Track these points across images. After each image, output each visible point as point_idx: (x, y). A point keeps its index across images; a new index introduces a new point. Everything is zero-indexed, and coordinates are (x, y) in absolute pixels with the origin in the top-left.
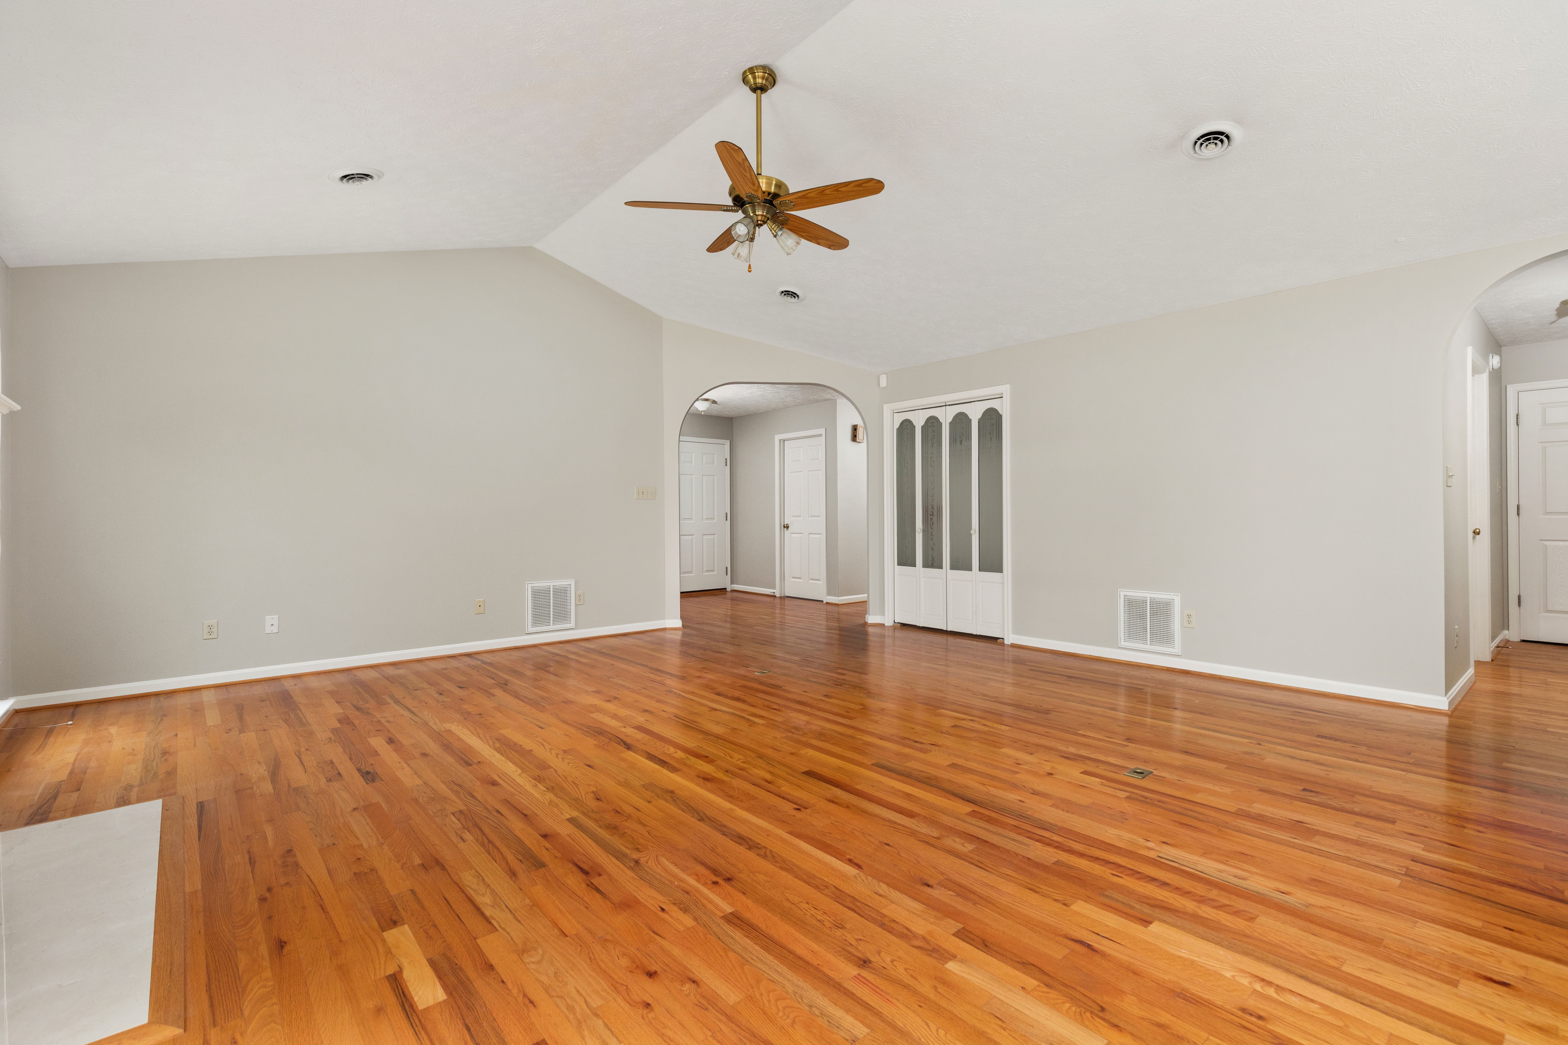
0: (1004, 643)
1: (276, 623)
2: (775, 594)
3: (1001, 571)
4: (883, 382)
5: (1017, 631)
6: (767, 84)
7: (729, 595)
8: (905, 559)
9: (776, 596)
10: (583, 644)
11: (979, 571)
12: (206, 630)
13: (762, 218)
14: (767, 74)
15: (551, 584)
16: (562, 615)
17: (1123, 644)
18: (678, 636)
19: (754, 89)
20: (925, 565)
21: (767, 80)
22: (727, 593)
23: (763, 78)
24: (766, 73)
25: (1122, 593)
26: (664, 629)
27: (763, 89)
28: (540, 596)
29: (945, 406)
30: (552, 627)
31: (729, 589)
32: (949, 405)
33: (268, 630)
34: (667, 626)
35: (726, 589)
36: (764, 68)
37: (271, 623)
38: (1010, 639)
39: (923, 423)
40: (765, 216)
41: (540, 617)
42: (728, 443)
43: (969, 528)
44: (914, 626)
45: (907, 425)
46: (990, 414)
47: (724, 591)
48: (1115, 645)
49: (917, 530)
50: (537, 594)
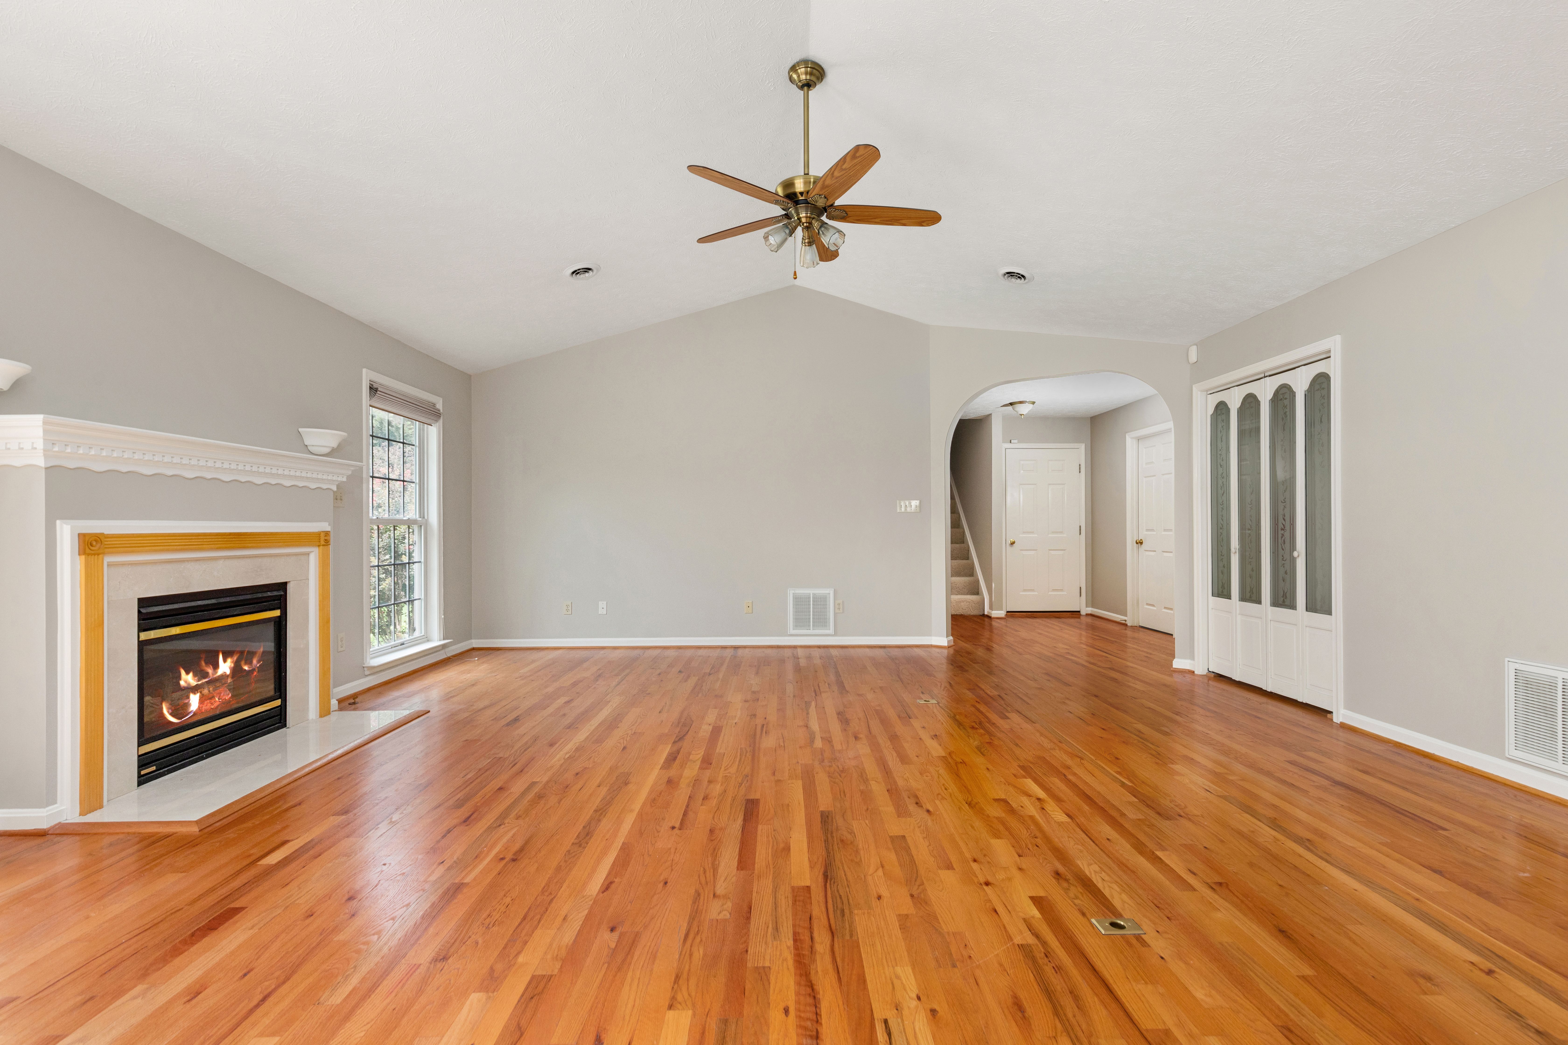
0: (1332, 720)
1: (605, 607)
2: (1126, 623)
3: (1330, 613)
4: (1193, 357)
5: (1350, 705)
6: (813, 78)
7: (1083, 619)
8: (1221, 590)
9: (1126, 625)
11: (1307, 611)
13: (806, 220)
14: (810, 67)
15: (811, 592)
16: (821, 621)
17: (1514, 753)
18: (945, 653)
19: (801, 88)
20: (1243, 599)
21: (811, 74)
22: (1082, 618)
23: (806, 73)
24: (808, 67)
26: (927, 646)
27: (807, 86)
28: (800, 602)
29: (1265, 377)
30: (812, 631)
31: (1083, 613)
32: (1270, 376)
33: (600, 611)
34: (934, 643)
35: (1079, 612)
36: (805, 62)
37: (602, 607)
38: (1340, 716)
39: (1238, 405)
40: (810, 217)
41: (801, 621)
42: (1083, 446)
43: (1293, 547)
44: (1230, 679)
45: (1222, 409)
46: (1321, 383)
47: (1076, 614)
48: (1501, 754)
49: (1233, 550)
50: (798, 600)
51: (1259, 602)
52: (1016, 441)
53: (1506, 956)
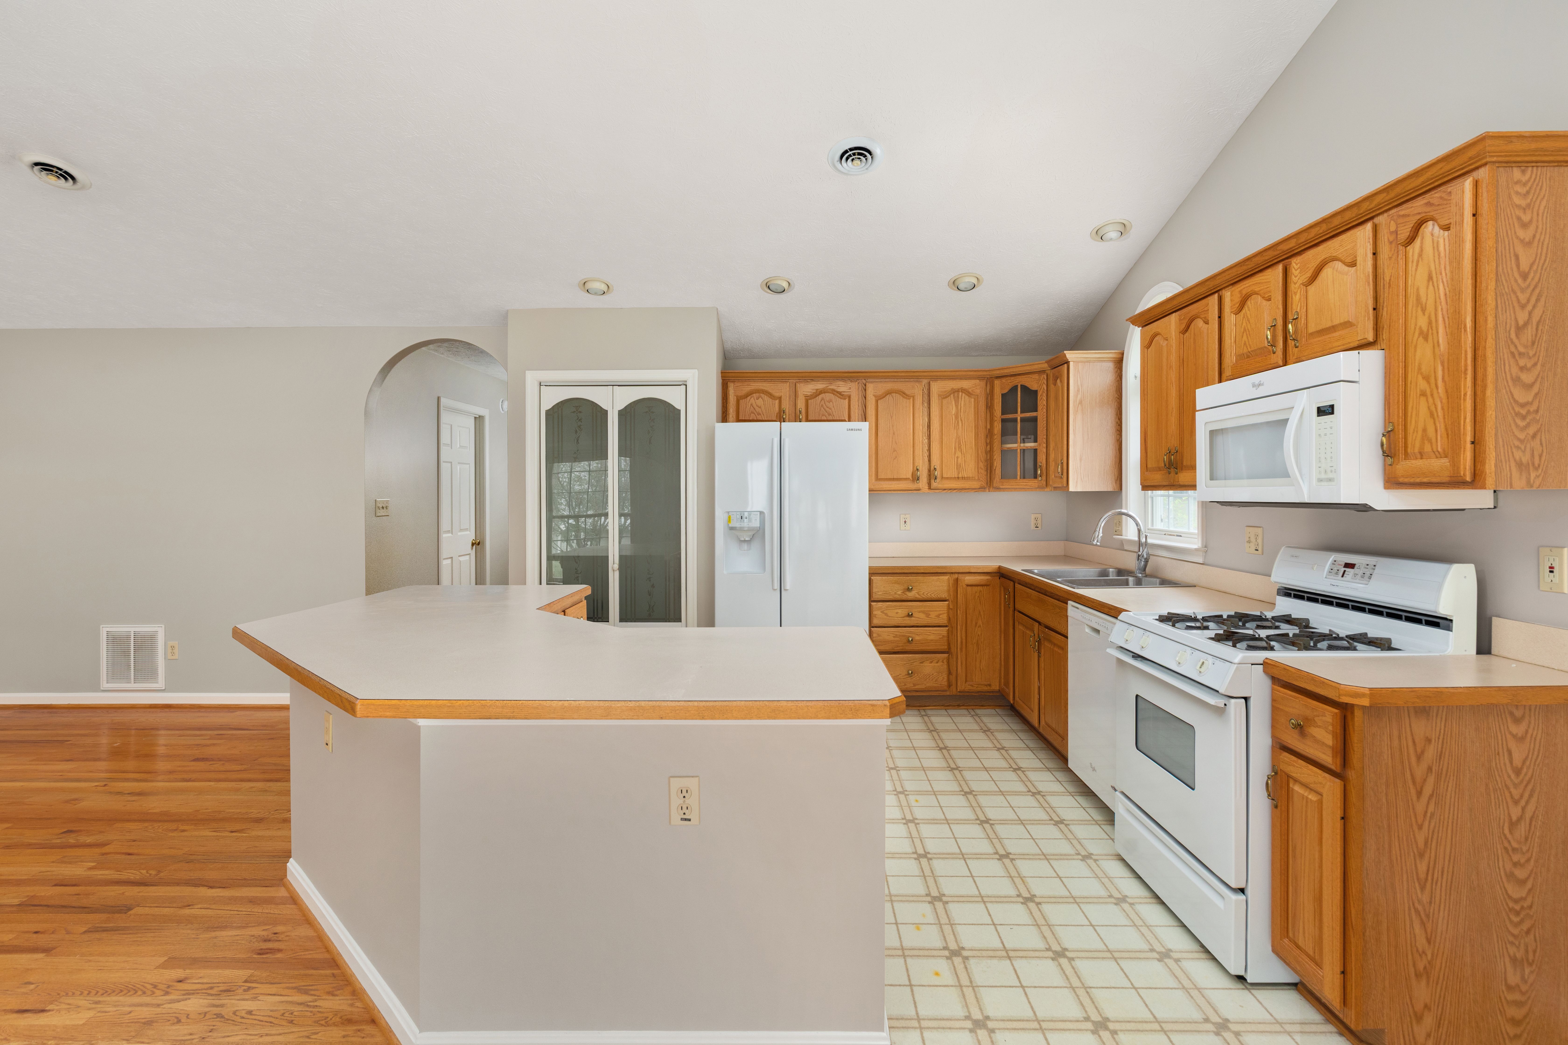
17: (105, 686)
25: (104, 630)
48: (96, 689)
53: (113, 777)
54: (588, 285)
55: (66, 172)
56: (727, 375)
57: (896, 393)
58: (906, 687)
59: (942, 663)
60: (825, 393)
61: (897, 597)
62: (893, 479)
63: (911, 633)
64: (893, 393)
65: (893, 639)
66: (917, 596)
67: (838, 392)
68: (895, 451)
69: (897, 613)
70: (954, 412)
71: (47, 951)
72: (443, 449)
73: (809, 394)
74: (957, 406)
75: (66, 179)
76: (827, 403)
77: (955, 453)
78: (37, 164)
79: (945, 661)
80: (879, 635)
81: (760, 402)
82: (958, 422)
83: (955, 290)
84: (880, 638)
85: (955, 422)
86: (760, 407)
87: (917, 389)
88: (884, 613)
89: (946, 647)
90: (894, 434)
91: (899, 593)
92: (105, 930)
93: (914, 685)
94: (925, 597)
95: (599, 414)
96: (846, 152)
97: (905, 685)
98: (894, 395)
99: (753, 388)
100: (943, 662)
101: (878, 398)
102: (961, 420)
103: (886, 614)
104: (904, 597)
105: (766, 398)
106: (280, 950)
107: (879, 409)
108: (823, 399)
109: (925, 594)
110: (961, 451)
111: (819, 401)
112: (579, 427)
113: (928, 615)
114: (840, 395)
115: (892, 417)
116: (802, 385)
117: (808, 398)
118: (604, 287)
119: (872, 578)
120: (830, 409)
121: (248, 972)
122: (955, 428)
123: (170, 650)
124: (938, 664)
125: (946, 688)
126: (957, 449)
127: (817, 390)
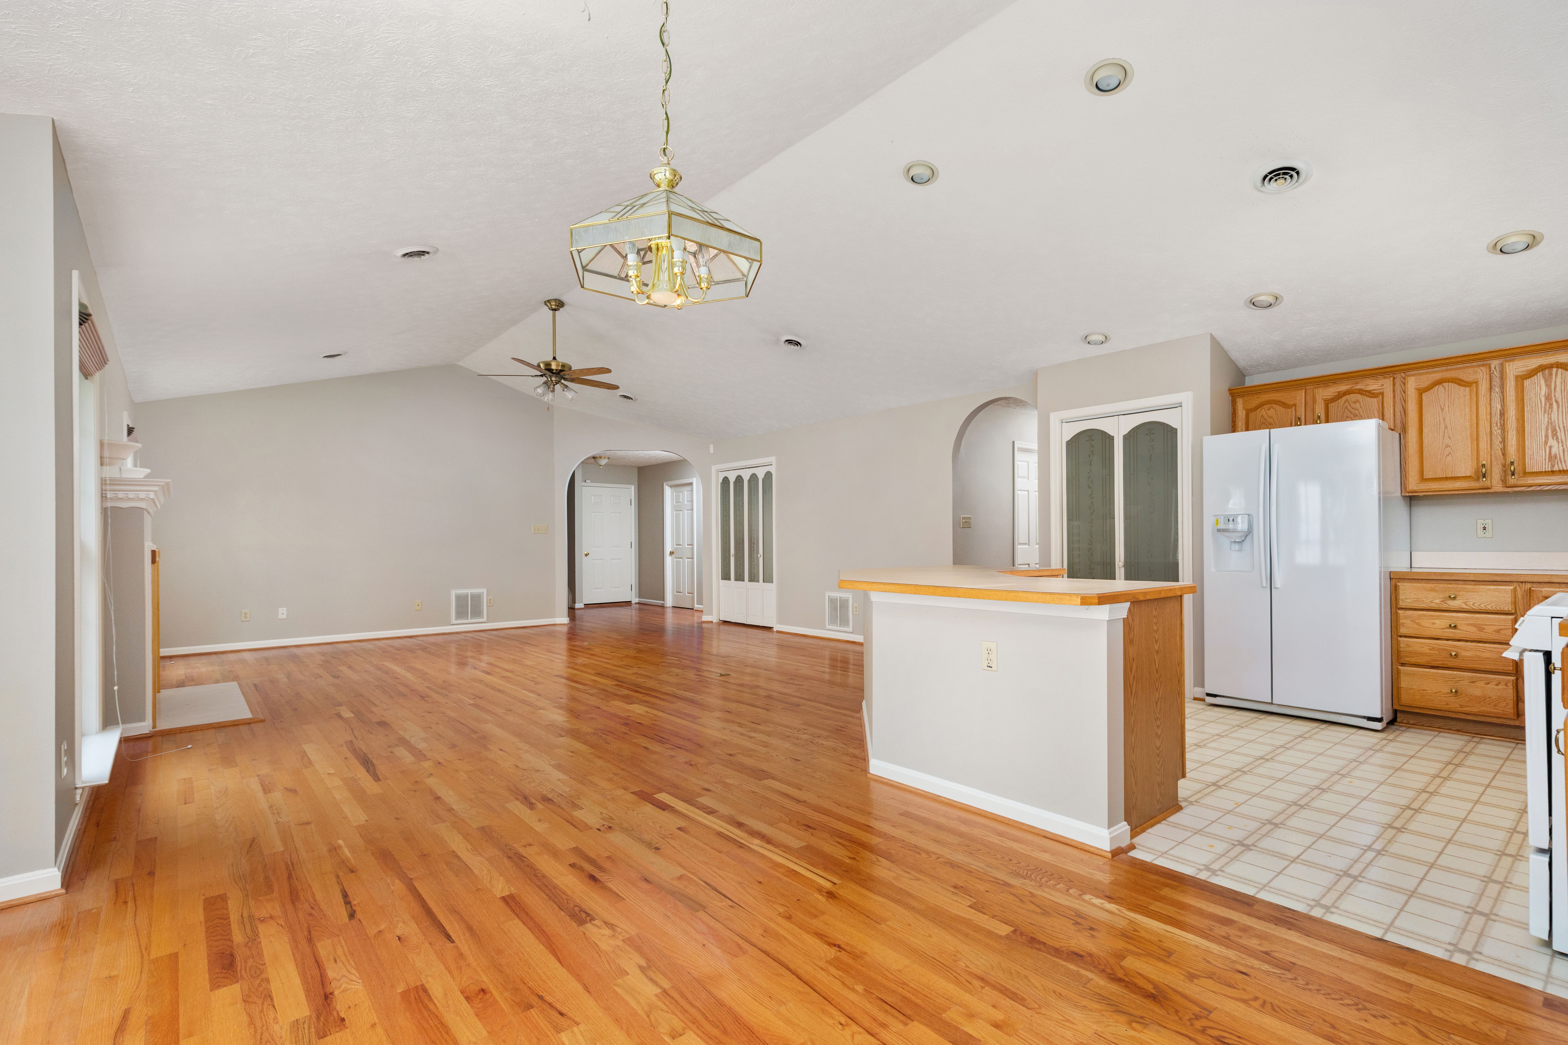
0: (773, 630)
1: (285, 613)
2: (665, 605)
3: (773, 582)
5: (780, 621)
6: (558, 306)
7: (634, 606)
8: (726, 576)
10: (494, 633)
11: (763, 582)
12: (243, 615)
15: (469, 591)
16: (477, 612)
17: (828, 627)
18: (565, 629)
20: (736, 580)
22: (632, 605)
23: (555, 305)
25: (827, 594)
26: (554, 625)
28: (461, 600)
29: (745, 468)
30: (470, 621)
31: (634, 602)
32: (747, 468)
33: (281, 617)
34: (557, 623)
35: (630, 601)
37: (282, 613)
38: (776, 627)
39: (734, 480)
41: (461, 613)
42: (633, 487)
43: (758, 553)
44: (730, 622)
45: (726, 481)
46: (768, 475)
47: (628, 603)
48: (824, 628)
49: (731, 555)
50: (459, 598)
51: (744, 581)
52: (589, 481)
54: (1089, 339)
55: (797, 342)
56: (1234, 391)
57: (1449, 382)
58: (1448, 706)
59: (1505, 687)
60: (1349, 394)
61: (1434, 606)
62: (1447, 479)
63: (1455, 646)
64: (1445, 382)
65: (1429, 651)
66: (1464, 606)
67: (1366, 391)
68: (1447, 446)
69: (1434, 624)
70: (1543, 393)
71: (768, 710)
72: (1018, 480)
73: (1329, 397)
74: (1548, 386)
75: (797, 345)
76: (1353, 405)
77: (1546, 443)
78: (787, 341)
79: (1510, 685)
80: (1408, 646)
81: (1271, 412)
82: (1551, 405)
83: (1499, 254)
84: (1411, 649)
85: (1546, 404)
86: (1271, 417)
87: (1480, 375)
88: (1415, 622)
89: (1511, 668)
90: (1446, 427)
91: (1437, 601)
92: (788, 709)
93: (1461, 706)
94: (1476, 607)
95: (1107, 439)
96: (1266, 176)
97: (1447, 704)
98: (1446, 384)
99: (1263, 400)
100: (1506, 685)
101: (1421, 392)
102: (1557, 402)
103: (1418, 624)
104: (1444, 606)
105: (1278, 407)
106: (844, 731)
107: (1424, 402)
108: (1347, 401)
109: (1477, 605)
110: (1557, 439)
111: (1342, 403)
112: (1092, 452)
113: (1481, 629)
114: (1371, 394)
115: (1442, 410)
116: (1320, 390)
117: (1327, 402)
118: (1102, 338)
119: (1399, 584)
120: (1357, 410)
121: (829, 734)
122: (1545, 412)
123: (855, 609)
124: (1499, 687)
125: (1511, 716)
126: (1550, 437)
127: (1339, 392)
